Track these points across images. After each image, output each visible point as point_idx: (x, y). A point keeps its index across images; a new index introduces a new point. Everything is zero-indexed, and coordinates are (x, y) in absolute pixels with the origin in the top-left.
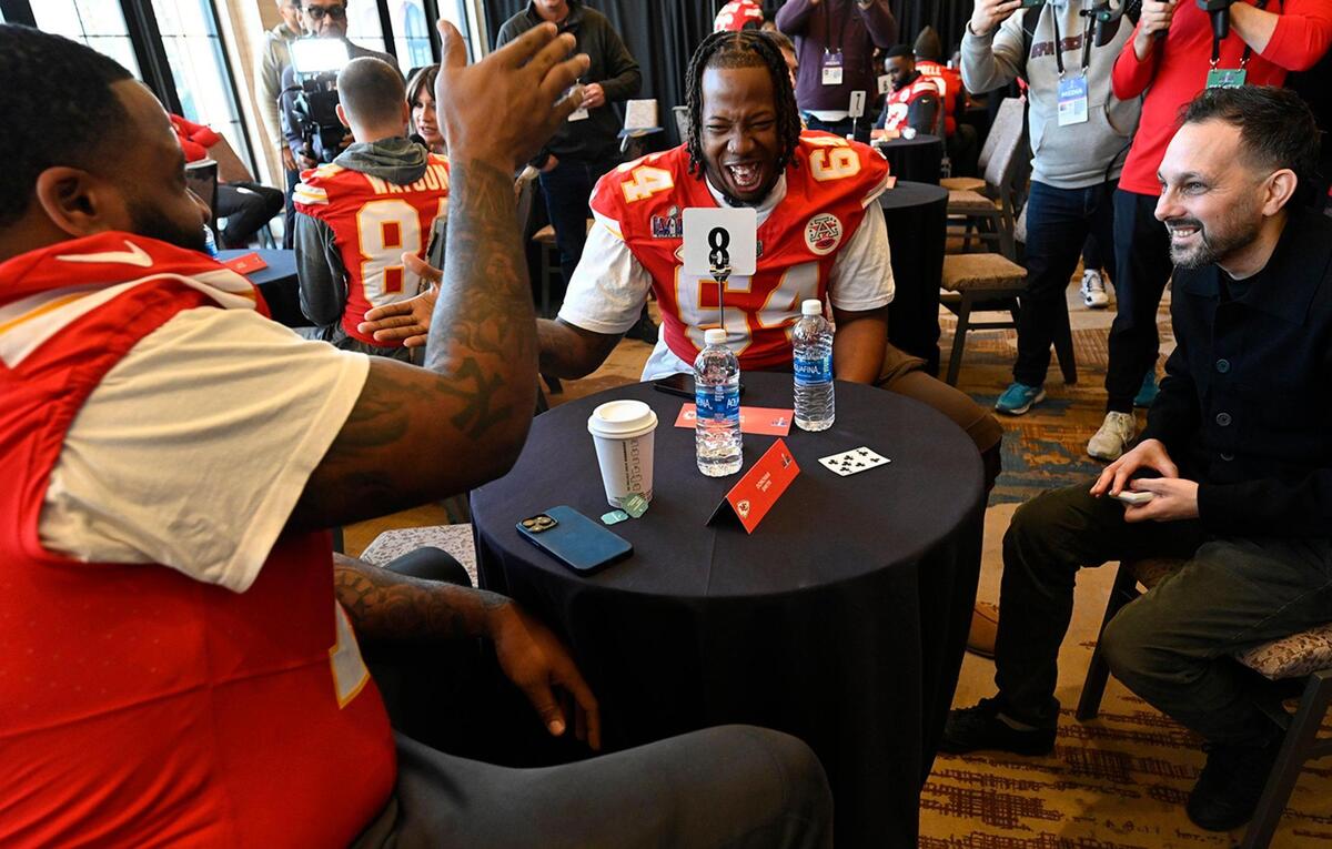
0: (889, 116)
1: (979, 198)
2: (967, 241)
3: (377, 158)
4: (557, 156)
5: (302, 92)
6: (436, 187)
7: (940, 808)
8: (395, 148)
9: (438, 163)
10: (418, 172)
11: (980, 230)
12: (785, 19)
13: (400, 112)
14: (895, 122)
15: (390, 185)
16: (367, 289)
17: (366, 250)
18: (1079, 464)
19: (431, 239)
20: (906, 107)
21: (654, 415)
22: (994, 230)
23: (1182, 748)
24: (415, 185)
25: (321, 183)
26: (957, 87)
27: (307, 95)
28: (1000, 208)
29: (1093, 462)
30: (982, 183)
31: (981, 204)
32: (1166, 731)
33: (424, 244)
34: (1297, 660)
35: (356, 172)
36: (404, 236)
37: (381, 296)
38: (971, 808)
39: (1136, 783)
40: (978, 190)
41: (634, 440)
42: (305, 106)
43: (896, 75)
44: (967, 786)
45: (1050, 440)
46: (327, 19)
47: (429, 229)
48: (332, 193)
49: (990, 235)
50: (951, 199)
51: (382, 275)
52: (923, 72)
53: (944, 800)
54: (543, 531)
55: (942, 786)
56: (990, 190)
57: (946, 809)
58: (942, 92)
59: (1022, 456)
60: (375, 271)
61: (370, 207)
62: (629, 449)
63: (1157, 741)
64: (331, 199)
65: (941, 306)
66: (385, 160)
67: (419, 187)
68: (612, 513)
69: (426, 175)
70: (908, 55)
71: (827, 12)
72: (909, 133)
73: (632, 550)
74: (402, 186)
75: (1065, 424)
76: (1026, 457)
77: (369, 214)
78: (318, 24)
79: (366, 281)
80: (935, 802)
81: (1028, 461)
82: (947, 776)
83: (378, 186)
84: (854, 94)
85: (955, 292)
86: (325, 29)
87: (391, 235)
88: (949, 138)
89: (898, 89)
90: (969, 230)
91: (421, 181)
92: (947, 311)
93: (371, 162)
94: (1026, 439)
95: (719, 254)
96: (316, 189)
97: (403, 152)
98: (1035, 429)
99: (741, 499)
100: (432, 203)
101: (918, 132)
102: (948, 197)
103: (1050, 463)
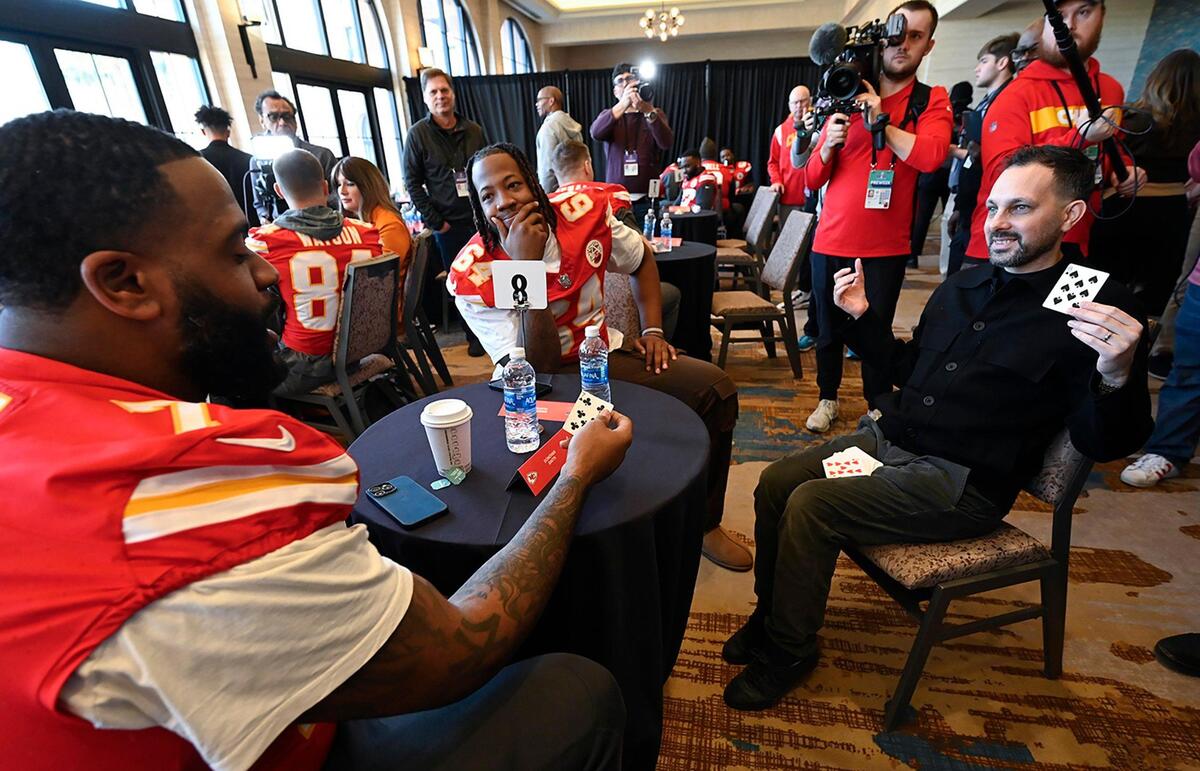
0: (684, 197)
1: (742, 253)
2: (735, 282)
3: (305, 221)
4: (450, 222)
5: (261, 173)
6: (350, 242)
7: (692, 678)
8: (319, 214)
9: (351, 225)
10: (336, 232)
11: (744, 275)
12: (597, 128)
13: (322, 188)
14: (687, 202)
15: (315, 240)
16: (299, 314)
17: (297, 287)
18: (800, 434)
19: (345, 279)
20: (694, 191)
21: (469, 409)
22: (752, 275)
23: (858, 631)
24: (334, 241)
25: (263, 238)
26: (730, 179)
27: (265, 175)
28: (756, 260)
29: (809, 433)
30: (744, 243)
31: (742, 257)
32: (848, 619)
33: (341, 282)
34: (927, 576)
35: (290, 230)
36: (325, 277)
37: (309, 319)
38: (713, 677)
39: (825, 657)
40: (741, 248)
41: (453, 428)
42: (264, 184)
43: (688, 169)
44: (711, 661)
45: (782, 418)
46: (281, 122)
47: (344, 271)
48: (271, 245)
49: (750, 278)
50: (718, 254)
51: (310, 303)
52: (707, 168)
53: (695, 672)
54: (385, 495)
55: (694, 662)
56: (749, 249)
57: (695, 679)
58: (720, 180)
59: (763, 429)
60: (304, 301)
61: (300, 256)
62: (450, 435)
63: (842, 627)
64: (270, 249)
65: (712, 326)
66: (311, 222)
67: (337, 242)
68: (440, 481)
69: (342, 234)
70: (696, 156)
71: (626, 125)
72: (696, 209)
73: (447, 509)
74: (324, 241)
75: (793, 407)
76: (765, 430)
77: (299, 261)
78: (275, 125)
79: (297, 308)
80: (689, 674)
81: (766, 433)
82: (698, 654)
83: (306, 241)
84: (652, 181)
85: (721, 317)
86: (280, 128)
87: (316, 276)
88: (725, 214)
89: (689, 179)
90: (736, 275)
91: (338, 238)
92: (716, 329)
93: (301, 223)
94: (767, 417)
95: (520, 293)
96: (259, 242)
97: (325, 217)
98: (773, 410)
99: (530, 471)
100: (348, 253)
101: (702, 208)
102: (716, 252)
103: (781, 434)
